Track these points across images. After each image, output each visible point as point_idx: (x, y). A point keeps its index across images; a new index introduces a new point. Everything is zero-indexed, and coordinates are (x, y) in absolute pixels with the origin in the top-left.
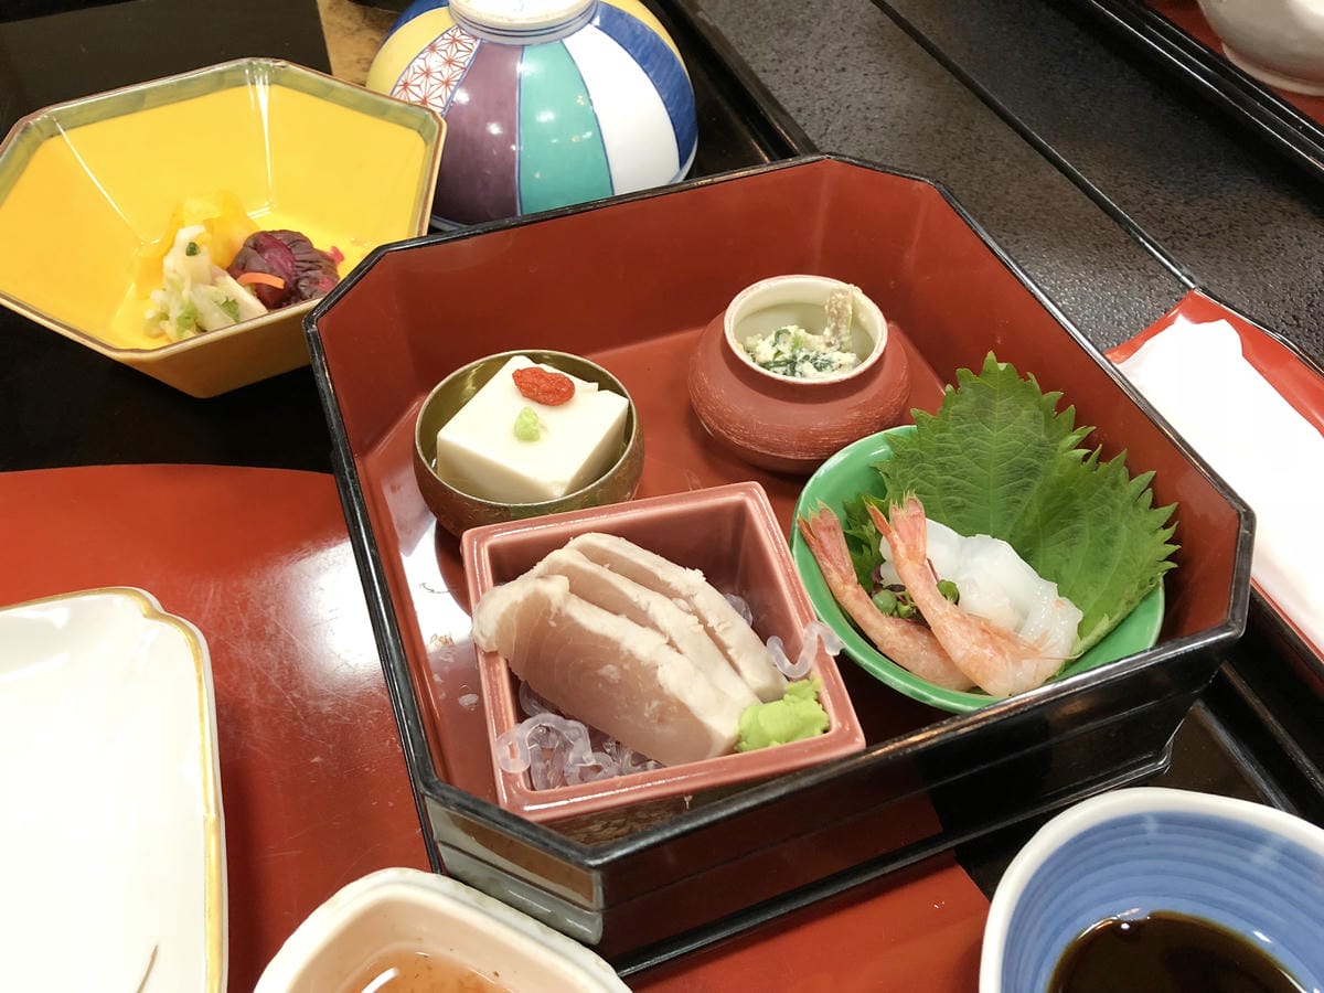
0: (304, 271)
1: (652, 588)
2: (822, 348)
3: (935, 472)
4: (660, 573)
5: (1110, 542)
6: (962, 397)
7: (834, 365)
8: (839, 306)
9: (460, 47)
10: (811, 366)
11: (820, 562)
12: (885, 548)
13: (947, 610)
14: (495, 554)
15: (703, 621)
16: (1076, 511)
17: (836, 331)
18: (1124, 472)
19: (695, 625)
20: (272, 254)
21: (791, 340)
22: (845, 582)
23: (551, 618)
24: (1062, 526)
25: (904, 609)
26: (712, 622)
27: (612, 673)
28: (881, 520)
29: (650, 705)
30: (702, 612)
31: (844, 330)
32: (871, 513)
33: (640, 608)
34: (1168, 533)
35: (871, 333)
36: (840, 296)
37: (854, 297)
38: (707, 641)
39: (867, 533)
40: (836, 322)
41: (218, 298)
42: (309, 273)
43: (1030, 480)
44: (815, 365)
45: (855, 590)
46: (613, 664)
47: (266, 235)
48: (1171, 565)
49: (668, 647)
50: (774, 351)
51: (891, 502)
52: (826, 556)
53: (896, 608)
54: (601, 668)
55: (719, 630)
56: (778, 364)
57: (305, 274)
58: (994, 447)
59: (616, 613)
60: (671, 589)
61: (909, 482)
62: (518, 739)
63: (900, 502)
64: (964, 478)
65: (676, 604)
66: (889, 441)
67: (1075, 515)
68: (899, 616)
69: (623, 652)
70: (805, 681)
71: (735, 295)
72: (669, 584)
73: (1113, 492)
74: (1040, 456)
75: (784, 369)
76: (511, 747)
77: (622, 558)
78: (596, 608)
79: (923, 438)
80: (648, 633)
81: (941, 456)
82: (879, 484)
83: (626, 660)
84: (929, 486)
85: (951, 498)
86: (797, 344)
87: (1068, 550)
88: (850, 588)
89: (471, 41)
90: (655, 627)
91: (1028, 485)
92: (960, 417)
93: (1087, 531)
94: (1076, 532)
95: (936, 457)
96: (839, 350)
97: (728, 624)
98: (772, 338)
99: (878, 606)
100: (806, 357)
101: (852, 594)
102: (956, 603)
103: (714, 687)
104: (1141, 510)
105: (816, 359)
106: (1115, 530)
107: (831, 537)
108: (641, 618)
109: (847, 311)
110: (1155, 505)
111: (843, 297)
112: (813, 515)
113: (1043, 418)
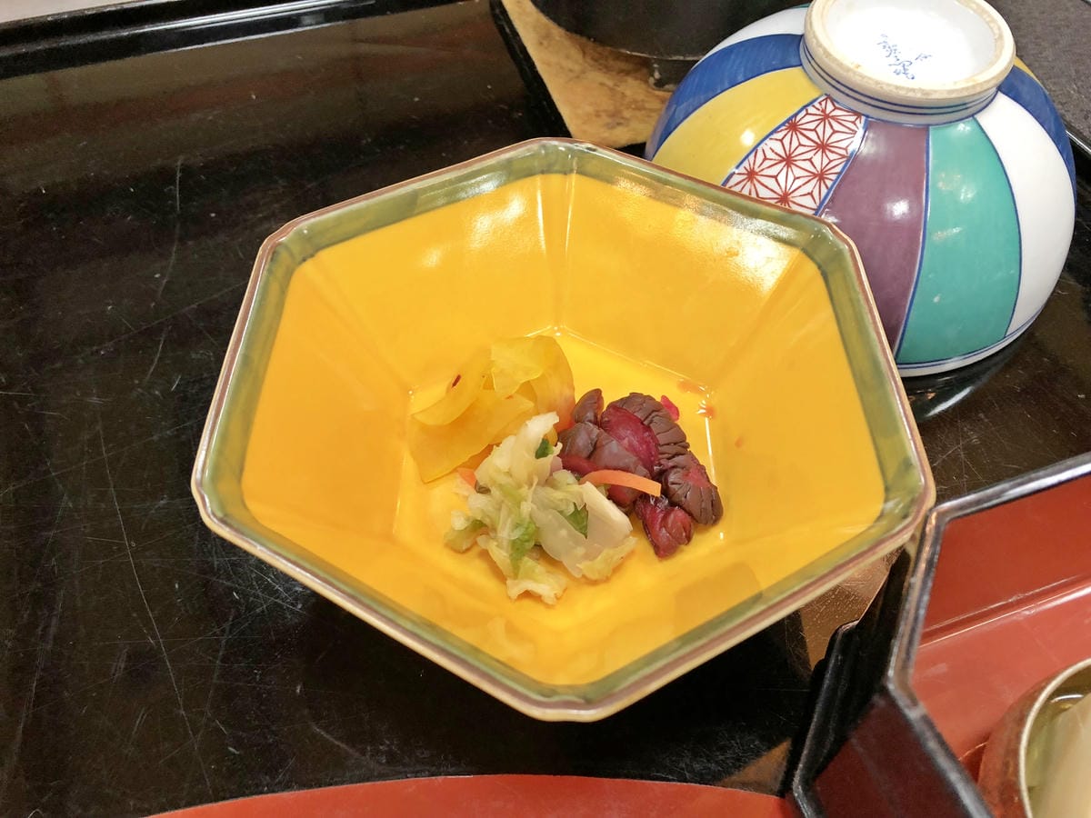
9: (837, 127)
20: (623, 434)
41: (563, 507)
47: (615, 407)
57: (671, 464)
89: (853, 118)
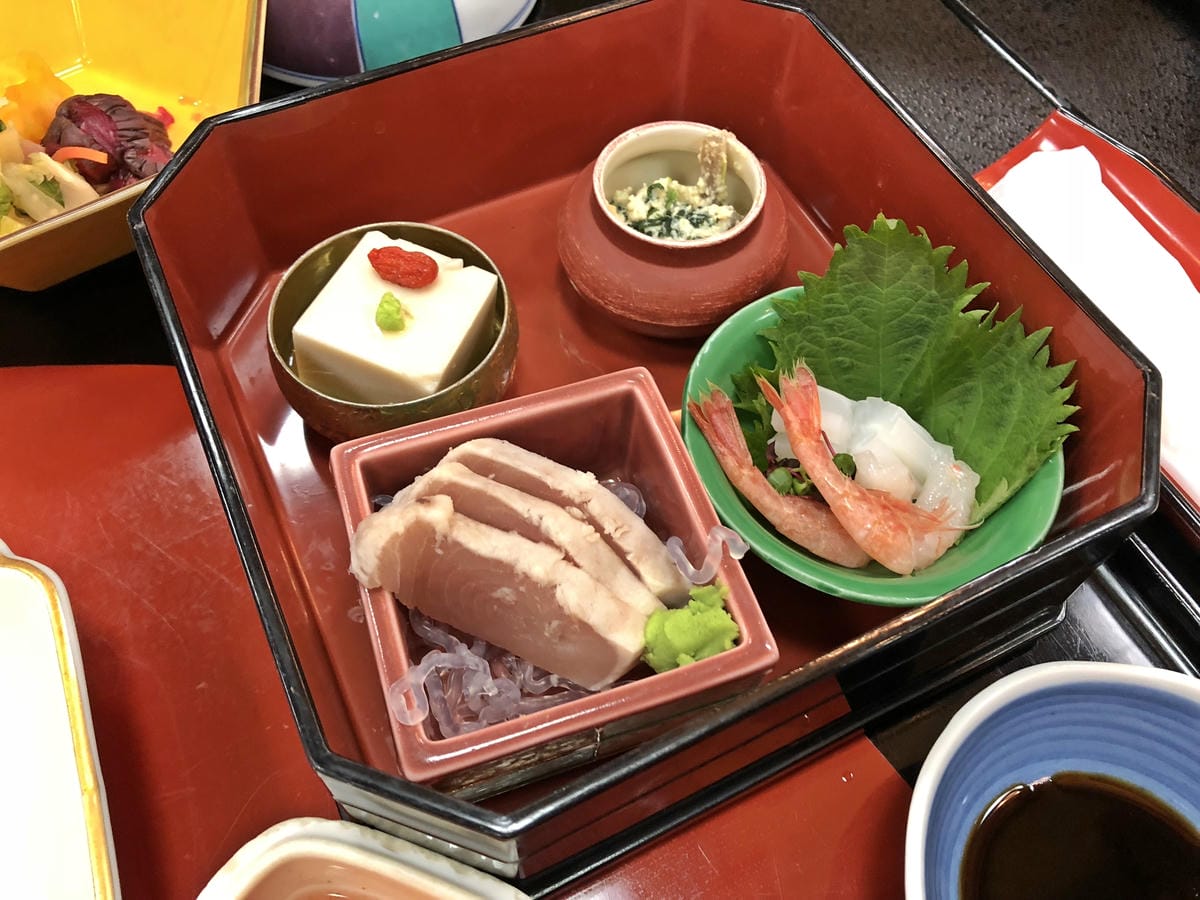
0: (128, 141)
1: (543, 497)
2: (697, 200)
3: (823, 334)
4: (550, 481)
5: (1005, 402)
6: (851, 254)
7: (711, 220)
8: (713, 155)
10: (687, 222)
11: (713, 447)
12: (776, 422)
13: (847, 489)
14: (368, 470)
15: (599, 529)
16: (970, 369)
17: (710, 182)
18: (1019, 330)
19: (590, 535)
20: (90, 122)
21: (664, 194)
22: (741, 465)
23: (437, 545)
24: (955, 384)
25: (802, 487)
26: (609, 529)
27: (507, 595)
28: (773, 394)
29: (550, 624)
30: (598, 518)
31: (719, 179)
32: (761, 385)
33: (531, 523)
34: (1067, 392)
35: (749, 184)
36: (713, 144)
37: (728, 144)
38: (604, 548)
39: (758, 408)
40: (711, 173)
41: (33, 178)
42: (136, 142)
43: (921, 337)
44: (691, 221)
45: (751, 474)
46: (508, 587)
47: (81, 100)
48: (1072, 428)
49: (565, 562)
50: (647, 208)
51: (781, 372)
52: (720, 439)
53: (793, 486)
54: (495, 591)
55: (616, 536)
56: (653, 223)
57: (129, 145)
58: (883, 305)
59: (506, 529)
60: (564, 498)
61: (797, 347)
62: (413, 685)
63: (790, 371)
64: (852, 338)
65: (569, 513)
66: (776, 306)
67: (968, 373)
68: (796, 494)
69: (517, 574)
70: (711, 586)
71: (603, 148)
72: (561, 492)
73: (1009, 349)
74: (931, 312)
75: (659, 228)
76: (407, 696)
77: (507, 467)
78: (483, 527)
79: (812, 300)
80: (542, 549)
81: (829, 317)
82: (765, 352)
83: (522, 583)
84: (817, 348)
85: (840, 358)
86: (671, 198)
87: (961, 408)
88: (746, 472)
90: (549, 542)
91: (918, 342)
92: (848, 274)
93: (981, 387)
94: (969, 391)
95: (824, 318)
96: (714, 202)
97: (625, 529)
98: (644, 192)
99: (773, 486)
100: (681, 213)
101: (748, 478)
102: (853, 477)
103: (615, 598)
104: (1037, 367)
105: (691, 214)
106: (1010, 389)
107: (724, 420)
108: (534, 533)
109: (722, 159)
110: (1052, 362)
111: (717, 145)
112: (704, 398)
113: (933, 273)
